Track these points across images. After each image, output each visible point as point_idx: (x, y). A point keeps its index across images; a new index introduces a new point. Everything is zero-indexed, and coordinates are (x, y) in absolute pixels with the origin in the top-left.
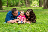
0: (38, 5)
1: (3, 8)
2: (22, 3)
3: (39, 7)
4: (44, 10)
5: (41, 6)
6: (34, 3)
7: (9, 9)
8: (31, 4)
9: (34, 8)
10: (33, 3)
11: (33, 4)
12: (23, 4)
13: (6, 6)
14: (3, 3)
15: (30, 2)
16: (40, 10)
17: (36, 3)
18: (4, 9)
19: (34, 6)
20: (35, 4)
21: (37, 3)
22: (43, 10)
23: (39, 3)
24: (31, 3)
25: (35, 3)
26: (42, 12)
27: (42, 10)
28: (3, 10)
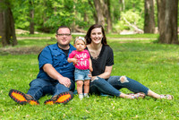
2: (83, 19)
5: (153, 32)
10: (125, 19)
12: (88, 20)
13: (25, 29)
15: (112, 15)
17: (135, 20)
21: (139, 20)
22: (155, 45)
25: (131, 17)
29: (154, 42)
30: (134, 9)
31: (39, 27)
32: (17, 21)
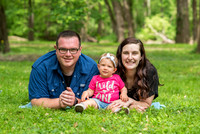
0: (174, 34)
1: (12, 46)
2: (97, 26)
3: (178, 45)
4: (197, 58)
6: (155, 28)
7: (37, 49)
8: (139, 31)
9: (153, 50)
10: (150, 26)
11: (146, 30)
12: (103, 27)
14: (13, 23)
15: (134, 21)
16: (183, 57)
17: (163, 28)
18: (16, 50)
19: (155, 39)
20: (159, 31)
21: (169, 28)
22: (193, 56)
23: (174, 28)
24: (141, 23)
25: (158, 25)
26: (192, 65)
27: (191, 59)
28: (11, 55)
30: (162, 14)
31: (41, 34)
32: (13, 27)
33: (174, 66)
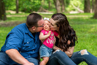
1: (8, 16)
2: (48, 4)
3: (86, 14)
5: (89, 12)
6: (75, 5)
12: (51, 5)
13: (14, 10)
15: (65, 2)
17: (78, 5)
18: (10, 19)
20: (77, 7)
21: (81, 5)
26: (92, 27)
28: (7, 22)
29: (91, 18)
33: (83, 28)
